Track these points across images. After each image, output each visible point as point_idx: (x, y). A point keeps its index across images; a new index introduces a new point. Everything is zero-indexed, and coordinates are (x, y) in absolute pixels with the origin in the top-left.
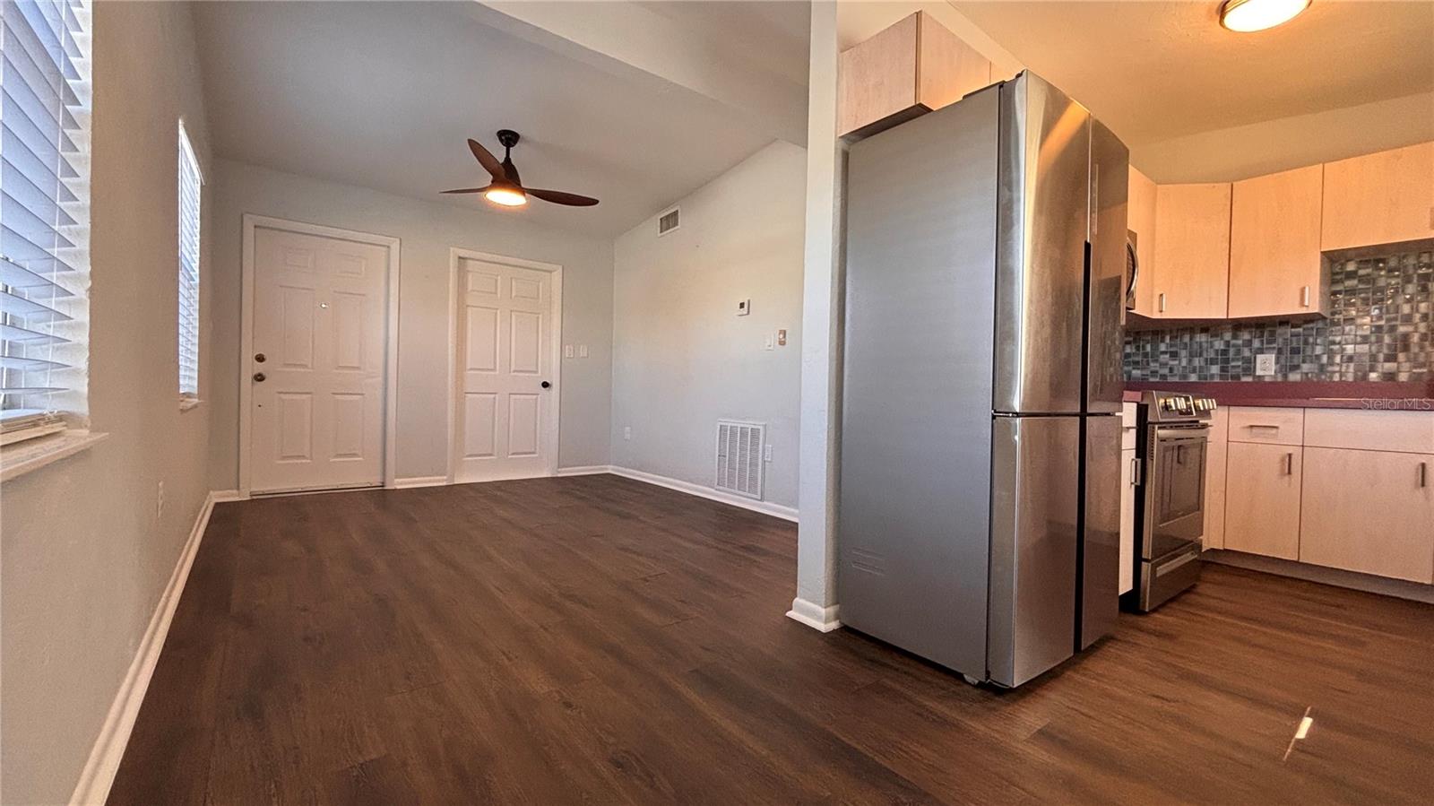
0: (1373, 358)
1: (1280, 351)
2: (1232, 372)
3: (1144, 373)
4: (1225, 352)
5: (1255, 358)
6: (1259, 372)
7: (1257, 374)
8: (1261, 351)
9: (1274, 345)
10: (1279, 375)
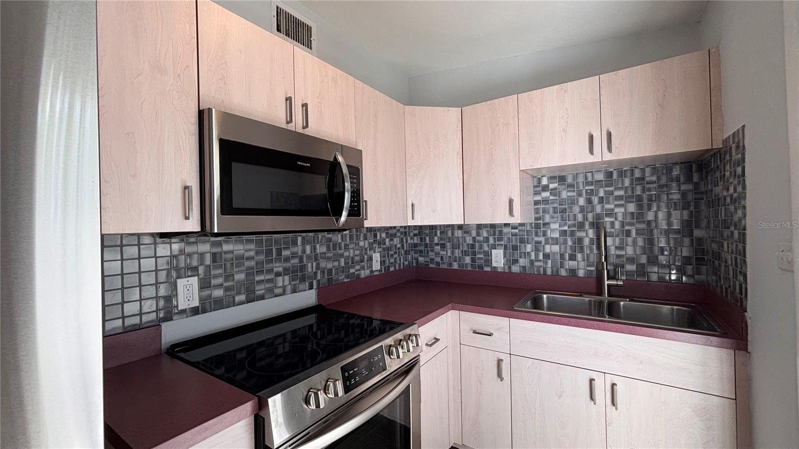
0: (562, 256)
1: (506, 248)
2: (478, 262)
3: (426, 260)
4: (473, 246)
5: (491, 251)
6: (494, 264)
7: (493, 266)
8: (494, 247)
9: (502, 243)
10: (506, 267)
